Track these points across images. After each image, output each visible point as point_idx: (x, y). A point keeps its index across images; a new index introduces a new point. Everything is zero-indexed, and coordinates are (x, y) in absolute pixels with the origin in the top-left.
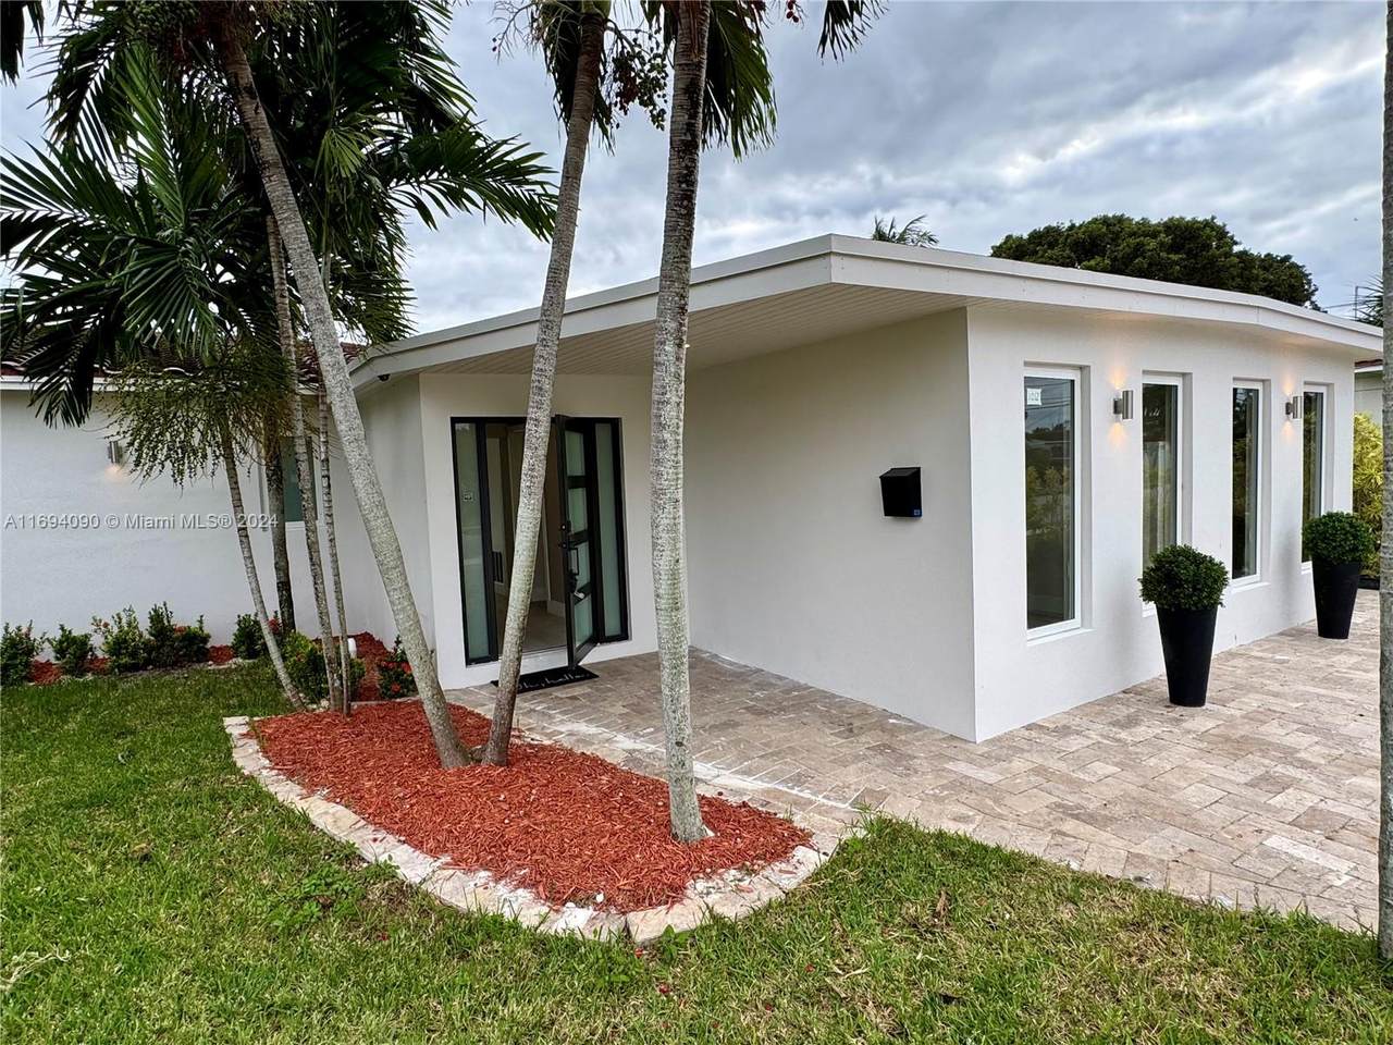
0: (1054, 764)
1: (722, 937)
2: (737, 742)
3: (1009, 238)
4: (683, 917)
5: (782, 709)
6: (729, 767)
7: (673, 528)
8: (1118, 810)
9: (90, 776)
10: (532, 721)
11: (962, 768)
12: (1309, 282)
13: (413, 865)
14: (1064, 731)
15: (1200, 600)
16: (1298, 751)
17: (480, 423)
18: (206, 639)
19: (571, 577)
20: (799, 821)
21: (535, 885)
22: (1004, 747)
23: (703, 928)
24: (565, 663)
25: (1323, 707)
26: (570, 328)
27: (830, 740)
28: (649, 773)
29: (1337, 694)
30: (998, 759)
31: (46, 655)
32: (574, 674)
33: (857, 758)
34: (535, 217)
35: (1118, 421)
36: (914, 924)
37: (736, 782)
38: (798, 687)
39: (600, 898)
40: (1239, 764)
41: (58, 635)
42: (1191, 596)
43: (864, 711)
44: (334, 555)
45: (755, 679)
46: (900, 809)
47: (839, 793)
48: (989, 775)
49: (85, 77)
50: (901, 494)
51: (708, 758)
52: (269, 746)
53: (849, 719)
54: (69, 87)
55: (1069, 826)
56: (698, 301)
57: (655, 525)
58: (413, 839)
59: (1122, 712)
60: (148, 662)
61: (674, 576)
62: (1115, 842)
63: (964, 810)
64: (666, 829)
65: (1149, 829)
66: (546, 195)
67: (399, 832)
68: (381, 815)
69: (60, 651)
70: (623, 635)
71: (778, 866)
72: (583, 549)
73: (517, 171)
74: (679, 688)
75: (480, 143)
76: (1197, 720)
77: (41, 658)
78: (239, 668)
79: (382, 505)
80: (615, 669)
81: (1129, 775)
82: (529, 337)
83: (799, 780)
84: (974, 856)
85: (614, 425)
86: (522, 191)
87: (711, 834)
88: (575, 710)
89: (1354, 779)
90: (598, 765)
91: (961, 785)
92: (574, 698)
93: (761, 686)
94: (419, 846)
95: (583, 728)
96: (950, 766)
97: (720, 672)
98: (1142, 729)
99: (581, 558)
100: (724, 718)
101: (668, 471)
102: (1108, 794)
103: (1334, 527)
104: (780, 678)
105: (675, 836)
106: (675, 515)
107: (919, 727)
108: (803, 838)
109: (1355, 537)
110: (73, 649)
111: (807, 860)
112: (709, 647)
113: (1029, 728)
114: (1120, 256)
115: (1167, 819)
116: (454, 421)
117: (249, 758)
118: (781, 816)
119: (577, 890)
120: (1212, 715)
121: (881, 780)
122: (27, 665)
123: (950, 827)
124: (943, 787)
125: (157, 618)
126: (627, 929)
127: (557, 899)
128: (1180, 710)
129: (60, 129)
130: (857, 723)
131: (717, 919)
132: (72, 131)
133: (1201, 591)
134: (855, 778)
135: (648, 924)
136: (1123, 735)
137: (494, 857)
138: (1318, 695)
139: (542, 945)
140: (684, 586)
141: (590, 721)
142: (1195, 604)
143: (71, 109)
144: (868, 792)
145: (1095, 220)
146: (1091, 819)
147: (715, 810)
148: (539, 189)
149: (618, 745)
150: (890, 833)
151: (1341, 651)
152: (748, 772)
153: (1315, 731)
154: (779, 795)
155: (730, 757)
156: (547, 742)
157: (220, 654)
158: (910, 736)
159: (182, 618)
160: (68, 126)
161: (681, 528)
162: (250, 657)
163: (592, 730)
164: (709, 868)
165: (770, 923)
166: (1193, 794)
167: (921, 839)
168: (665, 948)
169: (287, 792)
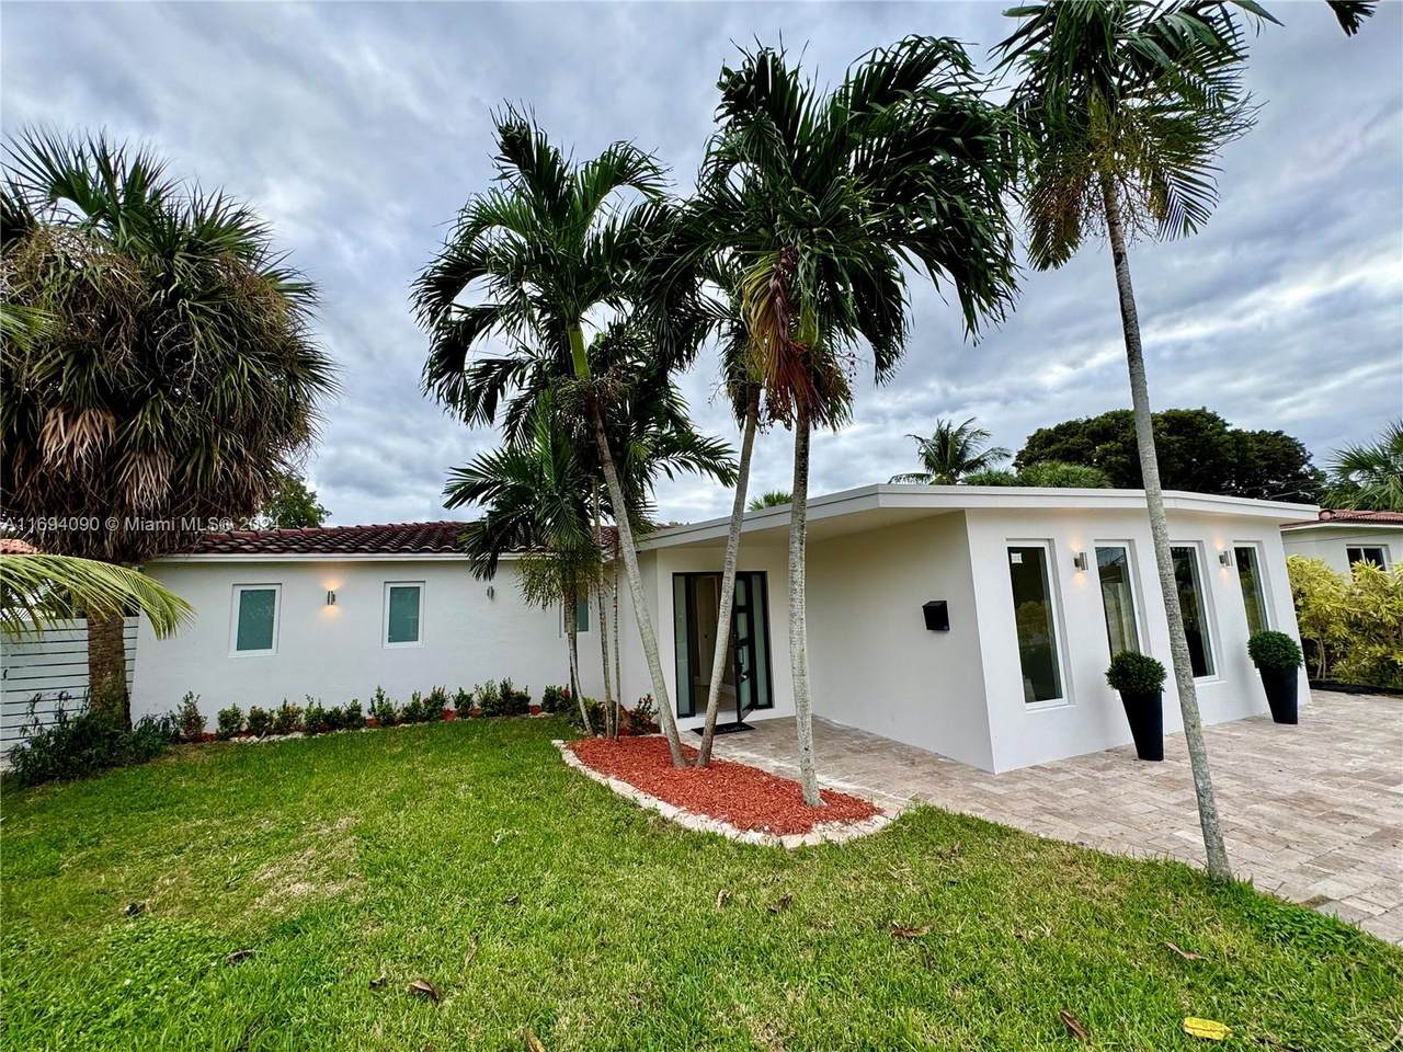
0: (1044, 787)
1: (831, 847)
2: (841, 767)
3: (1039, 431)
4: (812, 839)
5: (872, 751)
6: (836, 778)
7: (800, 633)
8: (1079, 812)
9: (494, 764)
10: (719, 750)
11: (982, 786)
12: (1304, 450)
13: (667, 810)
14: (1059, 770)
15: (1145, 686)
16: (1221, 788)
17: (688, 576)
18: (528, 699)
19: (739, 666)
20: (876, 804)
21: (732, 821)
22: (1013, 777)
23: (822, 846)
24: (736, 720)
25: (1251, 764)
26: (745, 528)
27: (900, 767)
28: (789, 778)
29: (1270, 758)
30: (1007, 783)
31: (450, 706)
32: (740, 727)
33: (916, 777)
34: (725, 477)
35: (1078, 571)
36: (940, 854)
37: (841, 785)
38: (881, 739)
39: (766, 828)
40: (1174, 794)
41: (457, 693)
42: (1138, 684)
43: (923, 754)
44: (617, 649)
45: (854, 733)
46: (938, 802)
47: (904, 793)
48: (1000, 791)
49: (518, 416)
50: (937, 617)
51: (823, 773)
52: (578, 753)
53: (912, 757)
54: (512, 418)
55: (1046, 818)
56: (811, 515)
57: (791, 632)
58: (664, 798)
59: (1101, 762)
60: (500, 711)
61: (801, 657)
62: (1073, 827)
63: (979, 806)
64: (801, 800)
65: (1097, 822)
66: (731, 464)
67: (658, 795)
68: (647, 788)
69: (457, 704)
70: (769, 705)
71: (863, 822)
72: (745, 648)
73: (715, 453)
74: (805, 734)
75: (699, 439)
76: (1155, 768)
77: (446, 707)
78: (547, 718)
79: (648, 621)
80: (765, 725)
81: (1094, 796)
82: (725, 531)
83: (878, 786)
84: (980, 827)
85: (763, 575)
86: (718, 462)
87: (825, 804)
88: (742, 744)
89: (1255, 806)
90: (759, 772)
91: (981, 794)
92: (742, 740)
93: (857, 738)
94: (669, 802)
95: (748, 754)
96: (975, 784)
97: (832, 729)
98: (1112, 772)
99: (744, 654)
100: (834, 754)
101: (797, 604)
102: (1076, 803)
103: (1268, 642)
104: (869, 734)
105: (805, 803)
106: (801, 627)
107: (958, 764)
108: (880, 812)
109: (1286, 649)
110: (463, 701)
111: (879, 823)
112: (823, 715)
113: (1032, 768)
114: (1129, 440)
115: (1112, 818)
116: (675, 575)
117: (570, 758)
118: (866, 801)
119: (754, 824)
120: (1167, 766)
121: (928, 789)
122: (441, 710)
123: (967, 812)
124: (969, 794)
125: (505, 687)
126: (781, 843)
127: (744, 828)
128: (1144, 762)
129: (508, 438)
130: (917, 759)
131: (828, 842)
132: (513, 440)
133: (1146, 681)
134: (913, 788)
135: (792, 841)
136: (1098, 774)
137: (710, 808)
138: (1253, 758)
139: (740, 847)
140: (806, 664)
141: (752, 752)
142: (1143, 689)
143: (513, 429)
144: (922, 794)
145: (1107, 415)
146: (1060, 815)
147: (828, 795)
148: (727, 461)
149: (770, 764)
150: (931, 814)
151: (1287, 732)
152: (848, 781)
153: (1239, 777)
154: (866, 792)
155: (837, 773)
156: (728, 760)
157: (535, 709)
158: (951, 768)
159: (517, 688)
160: (511, 437)
161: (805, 633)
162: (552, 712)
163: (755, 756)
164: (825, 819)
165: (859, 846)
166: (1135, 808)
167: (948, 817)
168: (802, 853)
169: (596, 776)
